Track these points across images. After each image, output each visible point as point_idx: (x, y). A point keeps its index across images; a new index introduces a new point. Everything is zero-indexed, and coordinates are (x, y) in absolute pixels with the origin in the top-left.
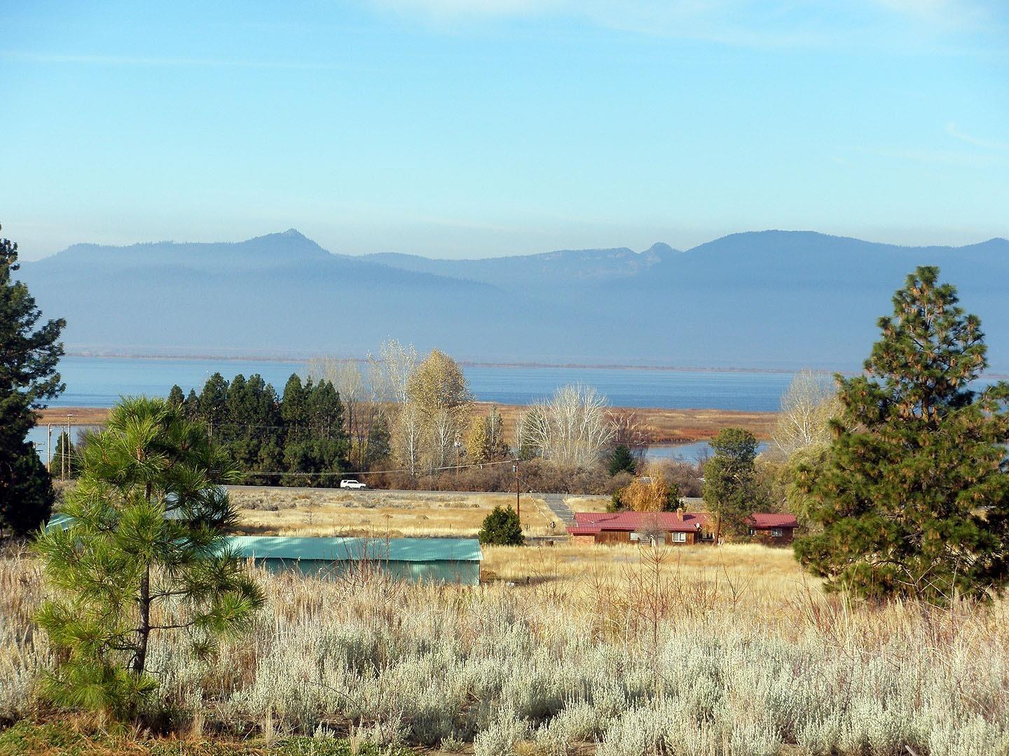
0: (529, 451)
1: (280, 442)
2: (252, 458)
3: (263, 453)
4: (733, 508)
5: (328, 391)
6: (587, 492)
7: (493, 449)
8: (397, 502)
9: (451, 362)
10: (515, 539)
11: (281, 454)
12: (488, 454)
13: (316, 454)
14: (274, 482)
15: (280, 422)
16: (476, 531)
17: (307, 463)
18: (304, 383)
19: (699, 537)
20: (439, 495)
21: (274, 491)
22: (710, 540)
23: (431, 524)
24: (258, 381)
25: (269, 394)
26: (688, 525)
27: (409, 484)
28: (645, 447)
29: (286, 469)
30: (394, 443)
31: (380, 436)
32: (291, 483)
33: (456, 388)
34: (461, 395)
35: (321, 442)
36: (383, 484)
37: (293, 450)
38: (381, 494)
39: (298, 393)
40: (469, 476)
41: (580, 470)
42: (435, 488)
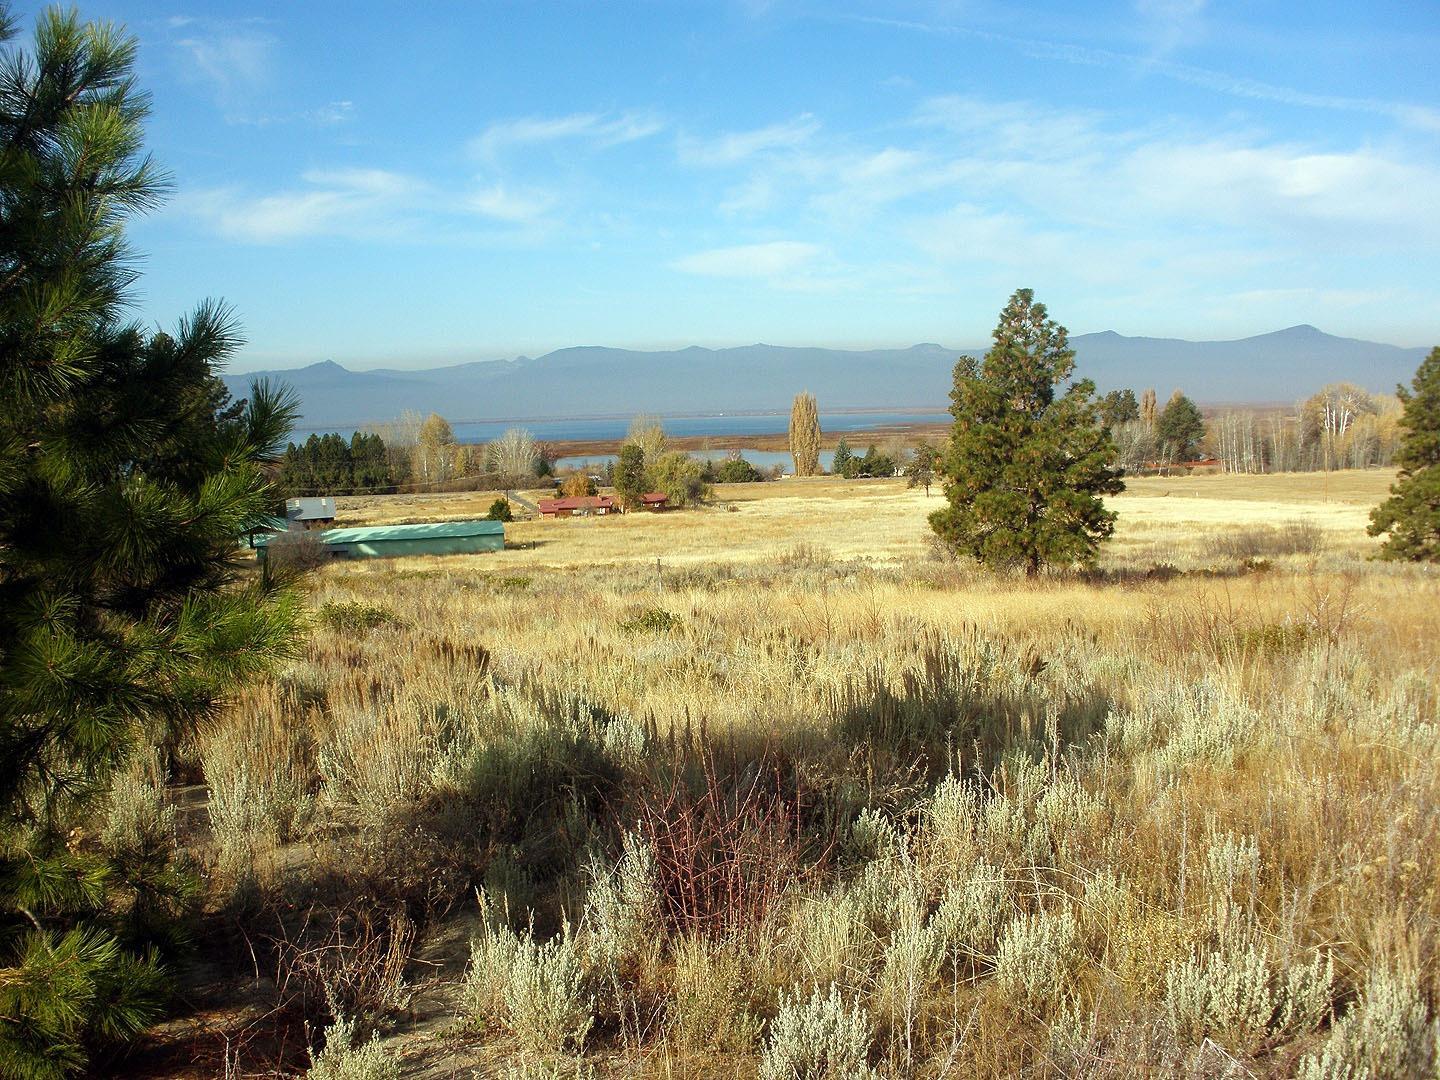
0: (491, 467)
1: (351, 470)
2: (336, 480)
3: (342, 477)
4: (633, 493)
5: (376, 439)
6: (527, 488)
7: (471, 468)
8: (424, 501)
9: (442, 420)
10: (509, 518)
11: (352, 477)
12: (468, 470)
13: (372, 476)
14: (350, 493)
15: (351, 459)
16: (485, 514)
17: (368, 481)
18: (362, 437)
19: (612, 510)
20: (446, 495)
21: (351, 498)
22: (617, 511)
23: (451, 512)
24: (337, 437)
25: (342, 444)
26: (605, 503)
27: (426, 490)
28: (556, 460)
29: (356, 486)
30: (415, 467)
31: (406, 463)
32: (359, 494)
33: (446, 433)
34: (449, 437)
35: (373, 468)
36: (411, 491)
37: (359, 474)
38: (413, 496)
39: (360, 442)
40: (459, 482)
41: (522, 476)
42: (440, 491)
